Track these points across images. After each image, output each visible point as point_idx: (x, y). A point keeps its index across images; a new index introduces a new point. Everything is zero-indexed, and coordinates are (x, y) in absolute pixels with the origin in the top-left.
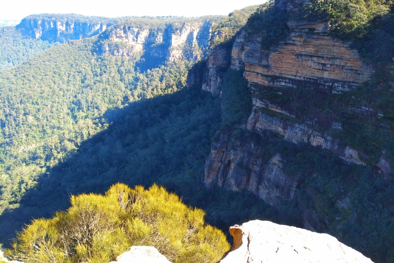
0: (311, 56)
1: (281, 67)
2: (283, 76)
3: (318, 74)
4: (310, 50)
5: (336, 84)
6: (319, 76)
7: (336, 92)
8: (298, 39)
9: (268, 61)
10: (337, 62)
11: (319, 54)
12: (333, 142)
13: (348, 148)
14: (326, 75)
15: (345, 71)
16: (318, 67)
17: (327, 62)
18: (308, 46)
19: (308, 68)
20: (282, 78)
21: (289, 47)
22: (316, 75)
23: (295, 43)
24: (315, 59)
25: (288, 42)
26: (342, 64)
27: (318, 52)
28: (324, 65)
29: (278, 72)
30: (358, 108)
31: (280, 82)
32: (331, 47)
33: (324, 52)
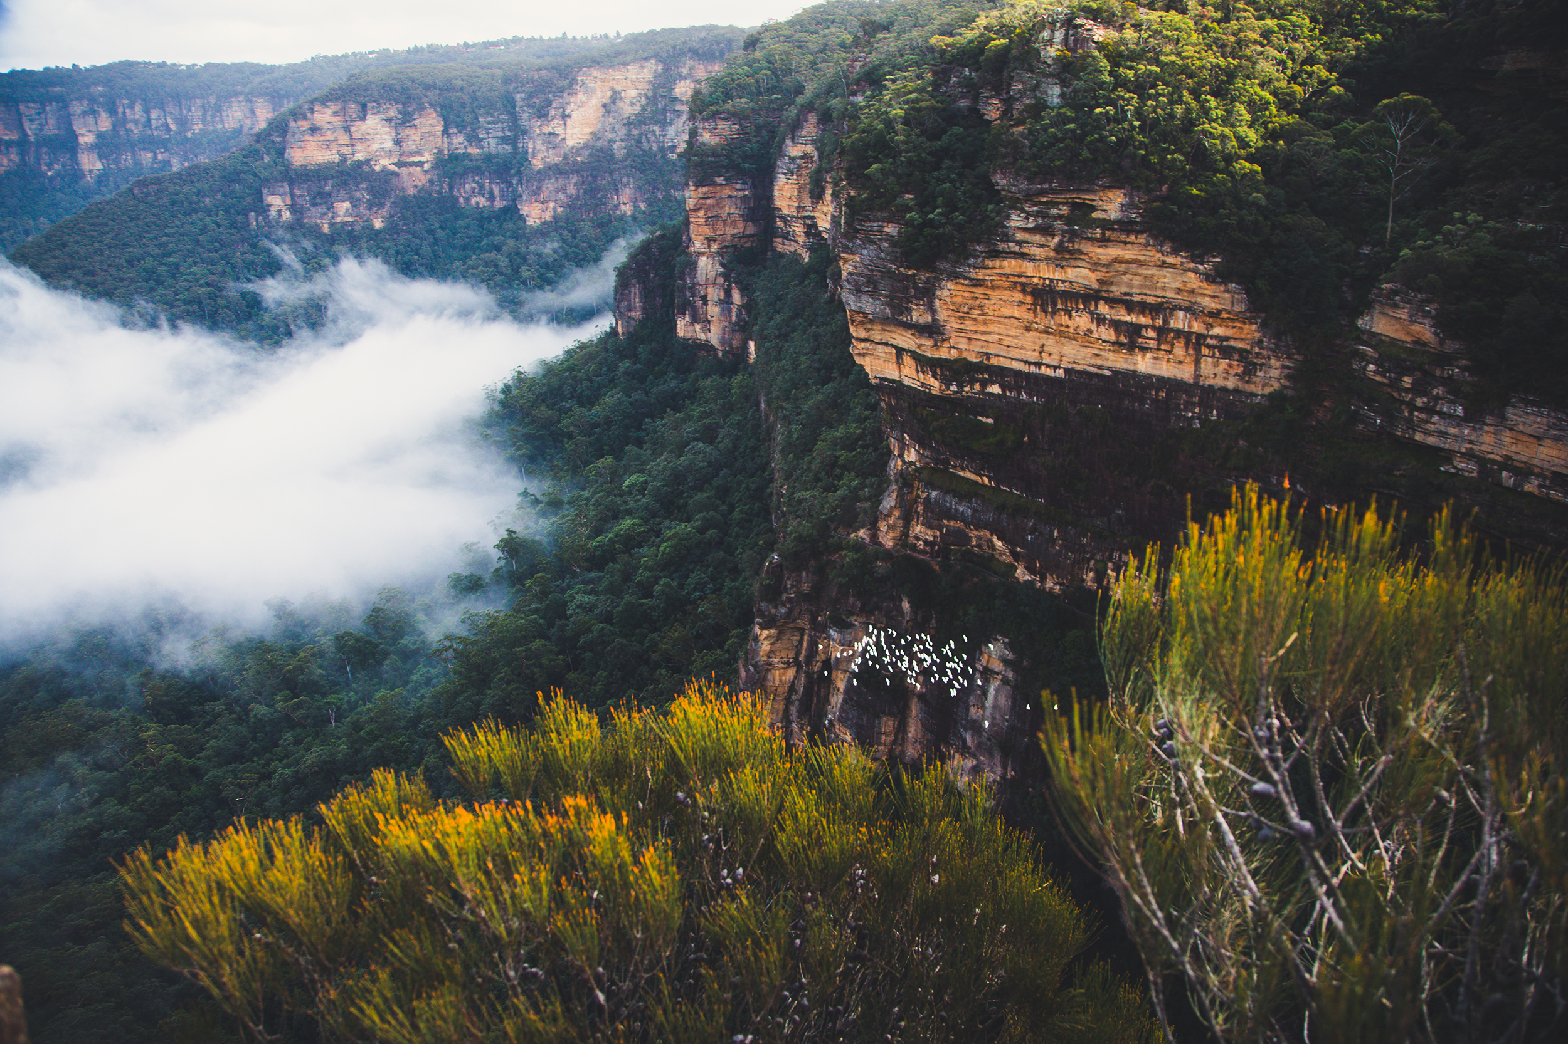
0: (1086, 298)
1: (982, 333)
2: (994, 361)
3: (1118, 361)
4: (1082, 276)
5: (1182, 398)
6: (1122, 365)
7: (1183, 424)
8: (1037, 238)
9: (933, 311)
10: (1179, 321)
11: (1116, 291)
14: (1144, 364)
15: (1208, 352)
16: (1114, 336)
17: (1143, 321)
18: (1073, 263)
19: (1081, 339)
20: (990, 369)
21: (1006, 263)
22: (1109, 364)
23: (1025, 250)
24: (1103, 309)
25: (1001, 246)
26: (1197, 327)
27: (1112, 283)
28: (1135, 331)
29: (972, 348)
31: (983, 382)
32: (1153, 271)
33: (1130, 285)
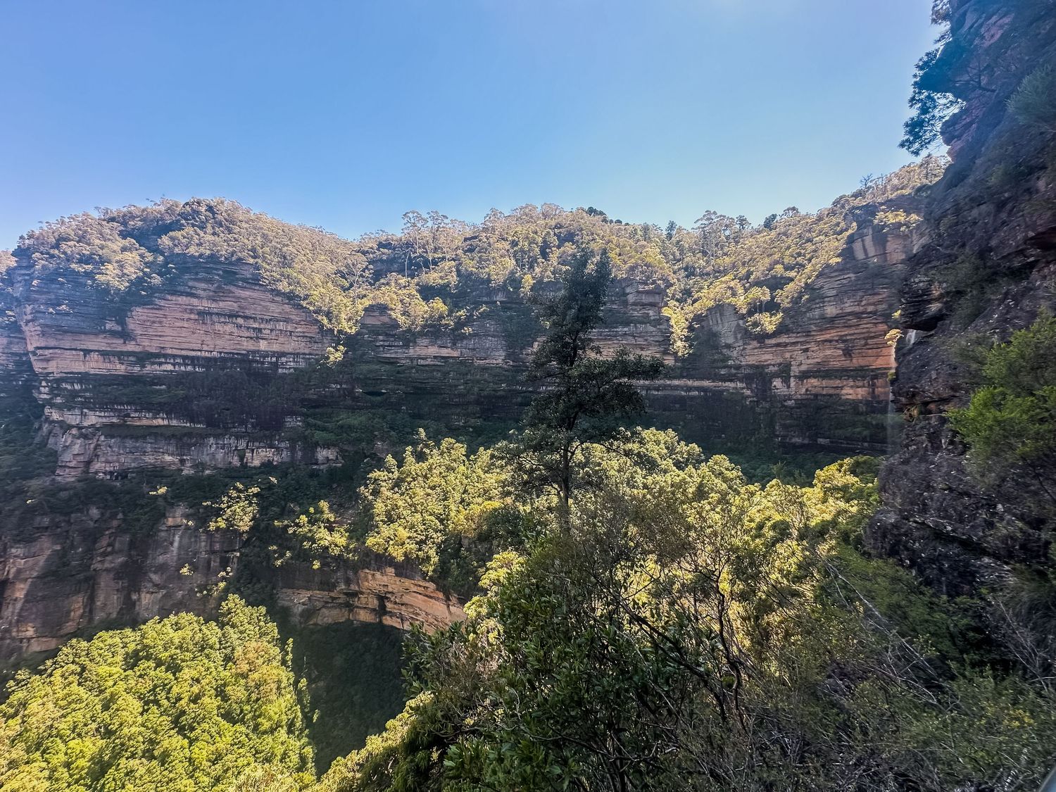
0: (231, 316)
1: (160, 336)
2: (169, 351)
3: (248, 345)
4: (227, 305)
5: (284, 359)
6: (252, 348)
7: (284, 371)
8: (202, 285)
9: (123, 323)
10: (281, 326)
11: (248, 313)
12: (292, 449)
13: (319, 449)
14: (263, 345)
15: (295, 339)
16: (247, 334)
17: (262, 326)
18: (223, 298)
19: (227, 337)
20: (165, 356)
21: (179, 299)
22: (244, 348)
23: (193, 291)
24: (240, 321)
25: (179, 288)
26: (289, 328)
27: (246, 309)
28: (260, 330)
29: (152, 344)
30: (325, 387)
31: (160, 364)
32: (268, 304)
33: (255, 310)
